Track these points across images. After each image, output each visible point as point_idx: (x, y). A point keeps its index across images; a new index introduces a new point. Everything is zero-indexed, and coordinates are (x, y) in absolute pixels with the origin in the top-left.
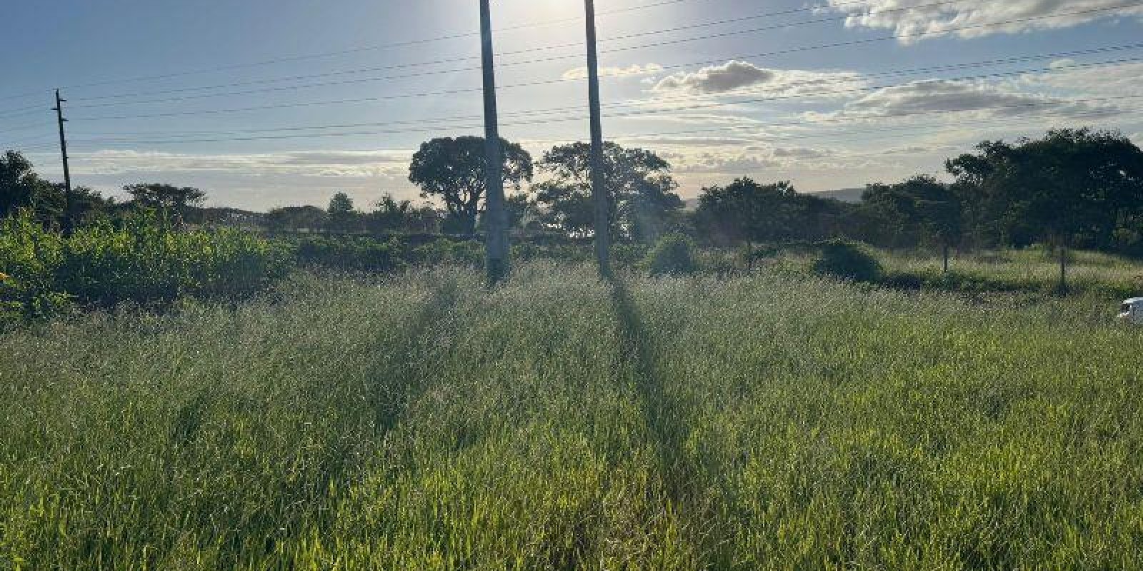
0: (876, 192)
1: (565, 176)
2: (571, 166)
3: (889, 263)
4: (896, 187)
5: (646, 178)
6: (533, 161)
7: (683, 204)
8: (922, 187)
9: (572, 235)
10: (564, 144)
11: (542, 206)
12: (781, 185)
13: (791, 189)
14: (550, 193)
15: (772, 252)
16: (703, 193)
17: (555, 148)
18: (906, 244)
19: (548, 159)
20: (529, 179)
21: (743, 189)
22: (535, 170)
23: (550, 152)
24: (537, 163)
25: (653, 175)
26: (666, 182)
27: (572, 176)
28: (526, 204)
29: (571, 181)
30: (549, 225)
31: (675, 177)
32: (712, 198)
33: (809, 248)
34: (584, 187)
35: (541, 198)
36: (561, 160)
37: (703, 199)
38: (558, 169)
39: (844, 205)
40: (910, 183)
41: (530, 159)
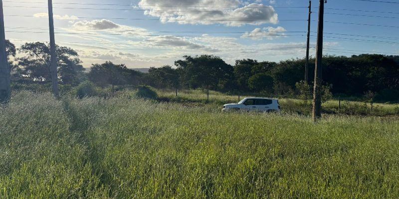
0: (153, 70)
1: (31, 55)
2: (34, 52)
3: (160, 93)
4: (159, 69)
5: (69, 59)
6: (16, 48)
7: (84, 69)
8: (167, 69)
9: (35, 80)
10: (32, 42)
11: (20, 67)
12: (122, 65)
13: (125, 67)
14: (24, 62)
15: (121, 89)
16: (93, 66)
17: (26, 43)
18: (163, 87)
19: (23, 48)
20: (14, 56)
21: (108, 66)
22: (17, 52)
23: (24, 45)
24: (18, 49)
25: (72, 57)
26: (77, 61)
27: (35, 56)
28: (13, 66)
29: (35, 58)
30: (24, 75)
31: (81, 59)
32: (96, 68)
33: (135, 88)
34: (41, 60)
35: (20, 63)
36: (30, 49)
37: (92, 68)
38: (28, 52)
39: (143, 74)
40: (164, 67)
41: (15, 47)
